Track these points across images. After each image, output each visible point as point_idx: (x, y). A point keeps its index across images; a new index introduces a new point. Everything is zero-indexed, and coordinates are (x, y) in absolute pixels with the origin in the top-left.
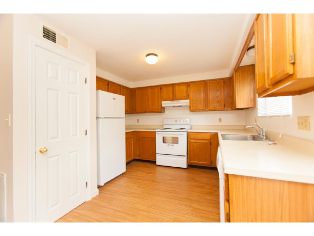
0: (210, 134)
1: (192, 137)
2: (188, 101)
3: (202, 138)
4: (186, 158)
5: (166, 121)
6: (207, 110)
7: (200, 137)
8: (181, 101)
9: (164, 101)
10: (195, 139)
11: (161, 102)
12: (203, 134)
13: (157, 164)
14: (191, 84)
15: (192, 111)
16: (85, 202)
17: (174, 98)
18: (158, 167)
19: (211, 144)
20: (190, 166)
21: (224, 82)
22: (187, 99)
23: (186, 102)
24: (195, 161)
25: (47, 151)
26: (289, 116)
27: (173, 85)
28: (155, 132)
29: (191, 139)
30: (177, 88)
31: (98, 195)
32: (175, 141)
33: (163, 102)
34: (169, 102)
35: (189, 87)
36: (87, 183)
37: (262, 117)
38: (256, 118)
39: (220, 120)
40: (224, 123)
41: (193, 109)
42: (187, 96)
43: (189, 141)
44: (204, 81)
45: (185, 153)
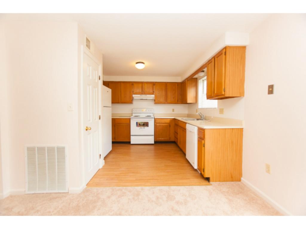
0: (169, 120)
1: (158, 122)
2: (153, 96)
3: (164, 122)
4: (153, 136)
5: (135, 110)
6: (166, 103)
7: (163, 121)
8: (148, 96)
9: (134, 94)
10: (159, 123)
11: (132, 95)
12: (165, 120)
13: (132, 143)
14: (156, 83)
15: (156, 103)
16: (99, 169)
17: (143, 93)
18: (132, 146)
19: (170, 126)
20: (156, 142)
21: (178, 85)
22: (153, 94)
23: (152, 97)
24: (159, 138)
25: (91, 129)
26: (215, 108)
27: (142, 83)
28: (130, 119)
29: (157, 123)
30: (146, 86)
31: (104, 165)
32: (146, 124)
33: (134, 96)
34: (139, 96)
35: (154, 86)
36: (100, 155)
37: (201, 109)
38: (197, 110)
39: (173, 110)
40: (176, 112)
41: (156, 102)
42: (153, 92)
43: (156, 125)
44: (165, 83)
45: (153, 133)
